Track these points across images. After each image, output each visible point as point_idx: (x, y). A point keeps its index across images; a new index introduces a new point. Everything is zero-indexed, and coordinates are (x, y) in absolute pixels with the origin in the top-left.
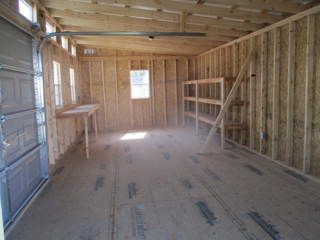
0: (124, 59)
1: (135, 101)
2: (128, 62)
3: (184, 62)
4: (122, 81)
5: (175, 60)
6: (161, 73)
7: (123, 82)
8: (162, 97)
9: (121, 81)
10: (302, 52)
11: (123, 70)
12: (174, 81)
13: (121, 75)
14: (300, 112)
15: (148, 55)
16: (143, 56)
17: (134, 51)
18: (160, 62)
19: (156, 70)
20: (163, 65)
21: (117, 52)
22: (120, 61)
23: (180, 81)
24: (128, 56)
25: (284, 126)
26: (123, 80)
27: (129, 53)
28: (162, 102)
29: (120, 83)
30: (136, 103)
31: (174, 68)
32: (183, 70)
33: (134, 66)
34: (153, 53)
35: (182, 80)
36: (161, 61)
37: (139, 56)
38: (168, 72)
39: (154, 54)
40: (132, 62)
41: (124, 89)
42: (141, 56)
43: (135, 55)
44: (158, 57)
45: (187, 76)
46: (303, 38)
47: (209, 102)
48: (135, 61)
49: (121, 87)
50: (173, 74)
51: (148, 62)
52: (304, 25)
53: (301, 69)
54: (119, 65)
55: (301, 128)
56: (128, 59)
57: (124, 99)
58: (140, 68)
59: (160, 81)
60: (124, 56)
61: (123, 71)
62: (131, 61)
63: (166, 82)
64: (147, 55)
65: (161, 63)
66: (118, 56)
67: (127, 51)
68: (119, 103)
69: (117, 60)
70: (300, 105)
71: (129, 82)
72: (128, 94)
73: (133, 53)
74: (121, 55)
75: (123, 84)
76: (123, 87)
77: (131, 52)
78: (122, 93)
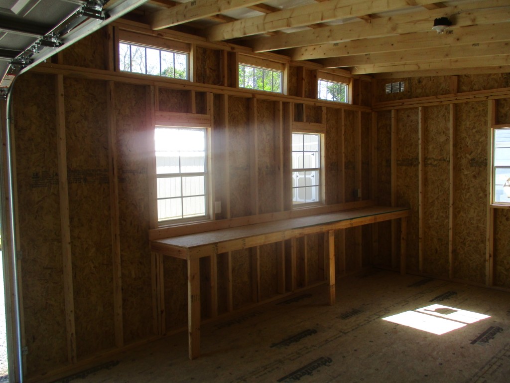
0: (475, 97)
2: (488, 105)
4: (470, 157)
7: (473, 160)
9: (468, 155)
11: (474, 128)
13: (467, 139)
21: (459, 81)
24: (491, 88)
26: (472, 152)
27: (492, 79)
29: (463, 161)
40: (498, 104)
41: (475, 177)
49: (466, 172)
54: (463, 115)
56: (488, 97)
57: (472, 204)
60: (478, 90)
61: (474, 131)
62: (496, 100)
66: (462, 91)
67: (489, 75)
69: (456, 102)
71: (487, 159)
73: (505, 78)
74: (472, 89)
75: (471, 166)
76: (473, 171)
77: (500, 76)
78: (469, 188)
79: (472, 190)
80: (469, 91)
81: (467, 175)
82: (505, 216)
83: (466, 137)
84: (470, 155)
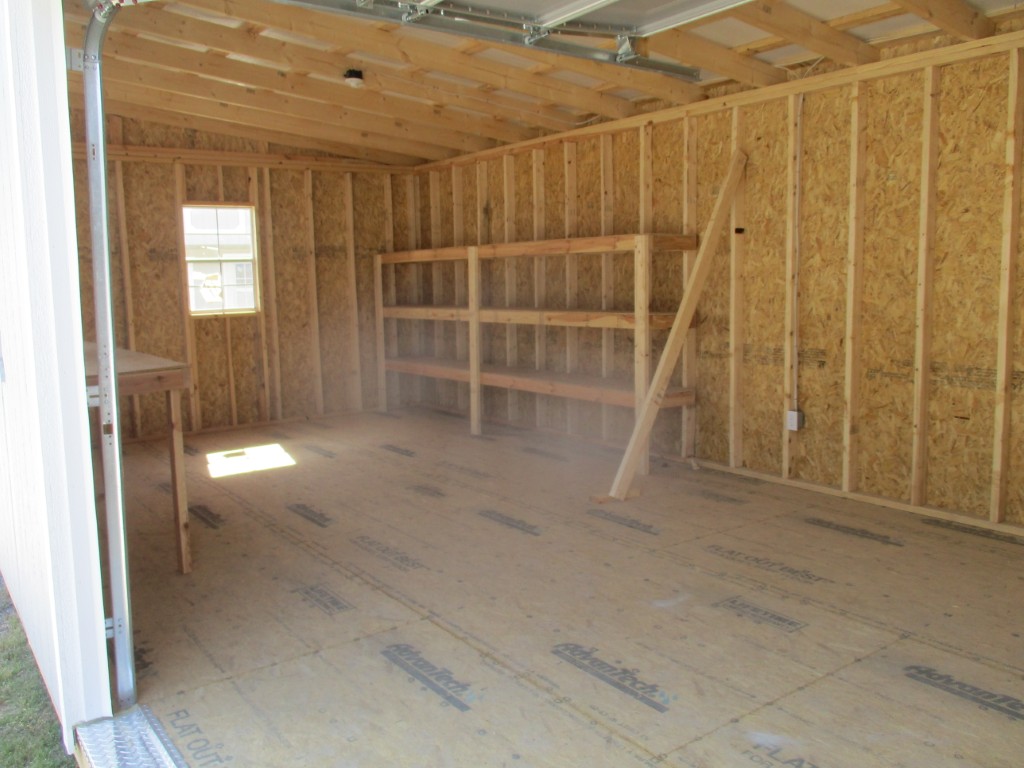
0: (156, 156)
1: (205, 325)
2: (172, 172)
3: (376, 182)
4: (148, 247)
5: (348, 177)
6: (299, 219)
7: (153, 251)
8: (304, 308)
9: (144, 244)
10: (970, 160)
11: (151, 202)
12: (343, 249)
13: (142, 220)
14: (962, 339)
15: (249, 148)
16: (230, 150)
17: (195, 127)
18: (293, 177)
19: (281, 206)
20: (308, 189)
21: (124, 127)
22: (136, 163)
23: (365, 253)
24: (172, 146)
25: (887, 386)
26: (150, 239)
27: (173, 134)
28: (304, 326)
29: (139, 253)
30: (207, 334)
31: (344, 206)
32: (373, 212)
33: (194, 189)
34: (269, 144)
35: (371, 249)
36: (297, 176)
37: (216, 149)
38: (324, 218)
39: (272, 148)
40: (189, 171)
41: (157, 276)
42: (223, 150)
43: (197, 146)
44: (288, 157)
45: (389, 235)
46: (973, 118)
47: (550, 319)
48: (201, 167)
49: (143, 270)
50: (340, 224)
51: (251, 175)
52: (978, 78)
53: (967, 211)
54: (134, 181)
55: (962, 387)
56: (174, 160)
57: (156, 318)
58: (222, 198)
59: (295, 250)
60: (155, 146)
61: (151, 207)
62: (186, 165)
63: (317, 256)
64: (245, 148)
65: (298, 185)
66: (131, 144)
67: (168, 127)
68: (137, 333)
69: (126, 159)
70: (960, 320)
71: (176, 250)
72: (173, 297)
73: (190, 136)
74: (144, 142)
75: (151, 259)
76: (154, 269)
77: (183, 131)
78: (150, 295)
79: (155, 296)
80: (140, 145)
81: (145, 274)
82: (204, 329)
83: (140, 217)
84: (148, 243)
